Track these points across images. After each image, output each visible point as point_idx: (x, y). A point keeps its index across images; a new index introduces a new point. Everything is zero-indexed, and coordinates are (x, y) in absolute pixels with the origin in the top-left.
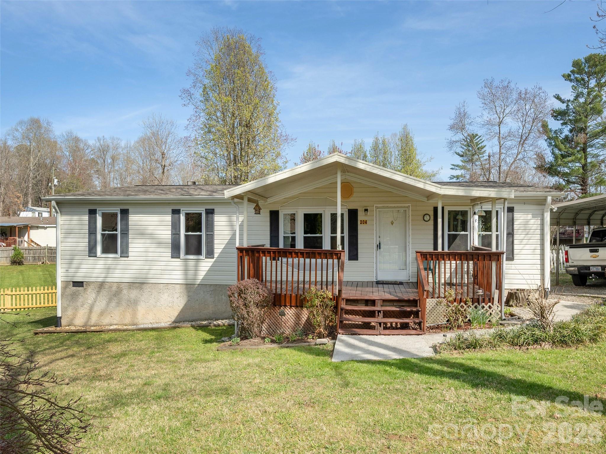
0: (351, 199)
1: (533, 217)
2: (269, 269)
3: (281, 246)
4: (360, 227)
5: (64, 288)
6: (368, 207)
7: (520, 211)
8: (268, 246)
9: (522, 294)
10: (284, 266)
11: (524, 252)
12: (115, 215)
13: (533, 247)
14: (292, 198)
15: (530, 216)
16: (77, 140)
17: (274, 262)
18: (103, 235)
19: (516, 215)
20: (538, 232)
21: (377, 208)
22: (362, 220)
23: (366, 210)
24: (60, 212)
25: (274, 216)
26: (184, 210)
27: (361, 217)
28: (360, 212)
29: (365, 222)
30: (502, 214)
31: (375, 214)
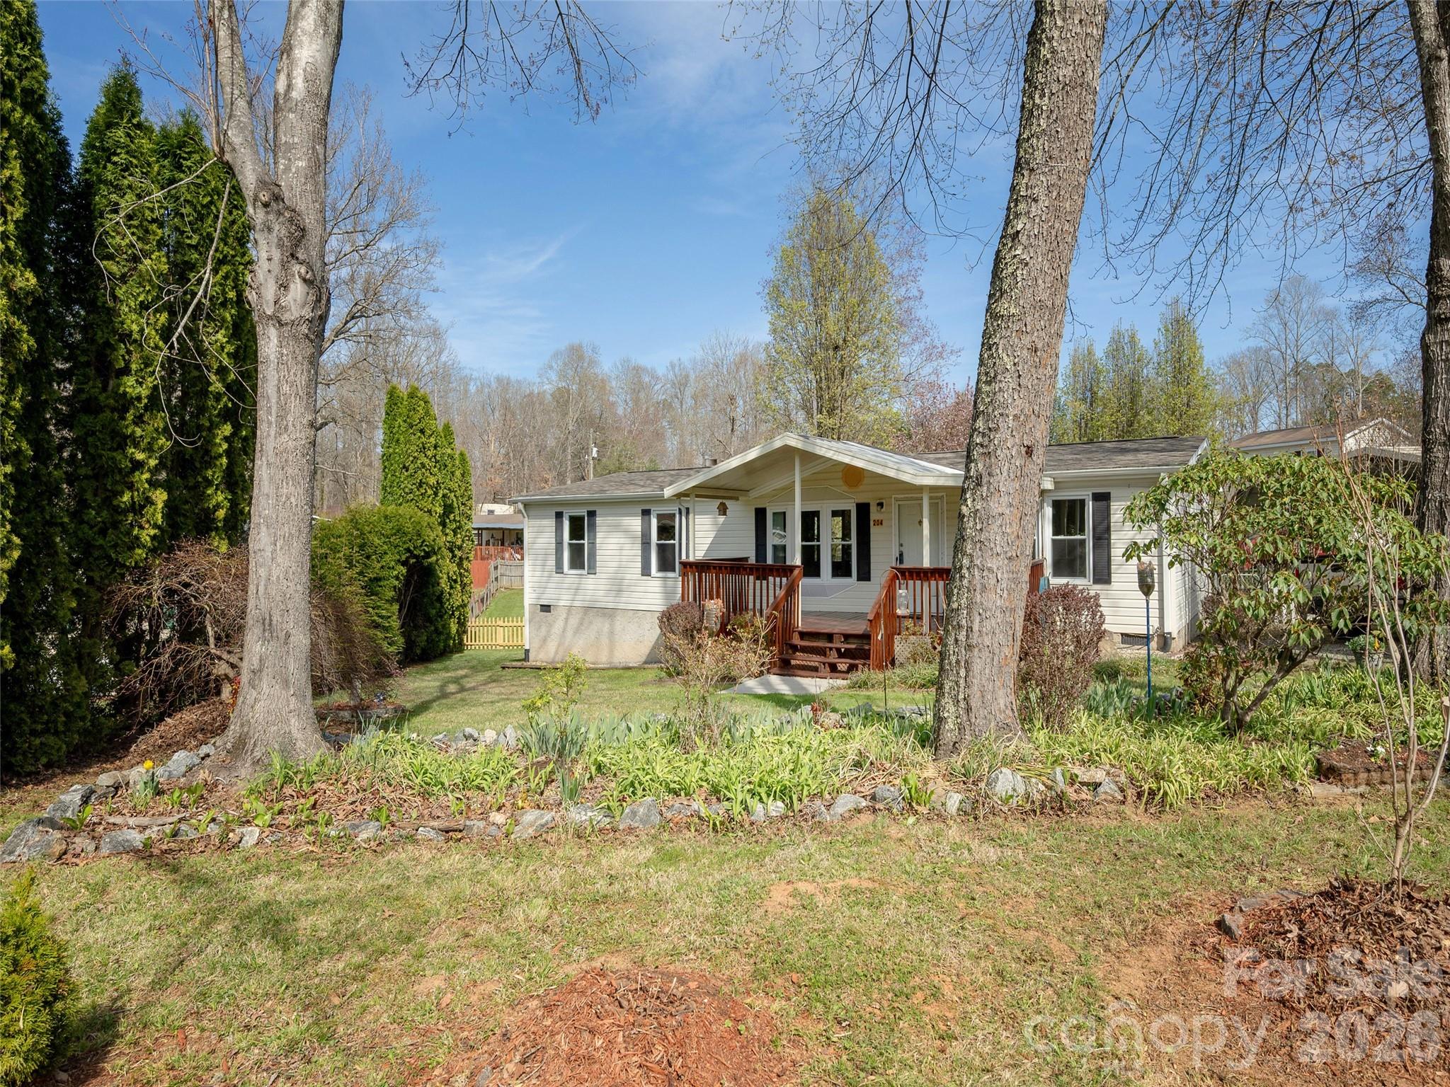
0: (861, 488)
2: (751, 592)
3: (770, 561)
4: (874, 530)
5: (532, 614)
6: (883, 499)
7: (1122, 499)
8: (752, 560)
10: (771, 586)
11: (1127, 569)
12: (582, 519)
14: (783, 489)
16: (638, 370)
17: (758, 582)
18: (570, 545)
21: (897, 500)
22: (877, 519)
23: (881, 505)
24: (529, 516)
25: (760, 514)
26: (656, 510)
27: (874, 515)
28: (873, 509)
29: (880, 523)
30: (1090, 506)
31: (894, 510)
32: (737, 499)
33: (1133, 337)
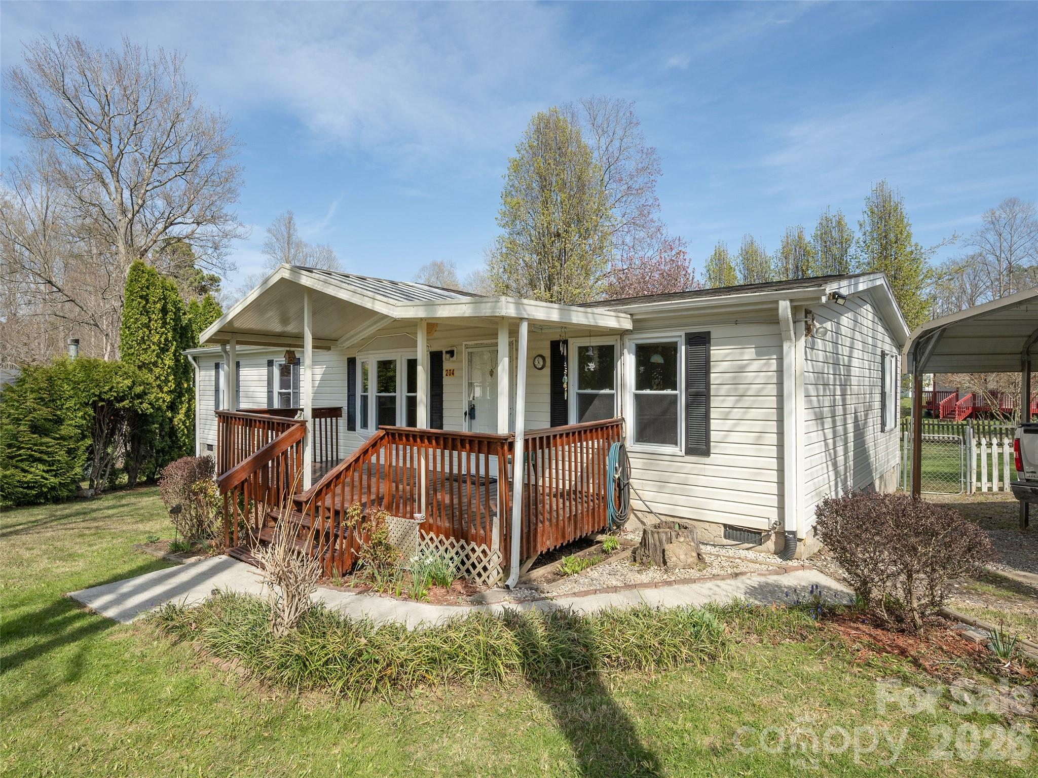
0: (435, 334)
1: (757, 354)
4: (446, 380)
6: (454, 346)
7: (726, 341)
9: (656, 535)
11: (734, 437)
13: (758, 426)
14: (370, 338)
15: (750, 353)
19: (716, 352)
20: (772, 389)
21: (467, 347)
22: (449, 369)
23: (451, 353)
24: (199, 367)
25: (351, 364)
26: (278, 361)
27: (447, 365)
28: (445, 357)
29: (451, 373)
30: (682, 350)
31: (465, 358)
32: (329, 349)
33: (839, 223)
